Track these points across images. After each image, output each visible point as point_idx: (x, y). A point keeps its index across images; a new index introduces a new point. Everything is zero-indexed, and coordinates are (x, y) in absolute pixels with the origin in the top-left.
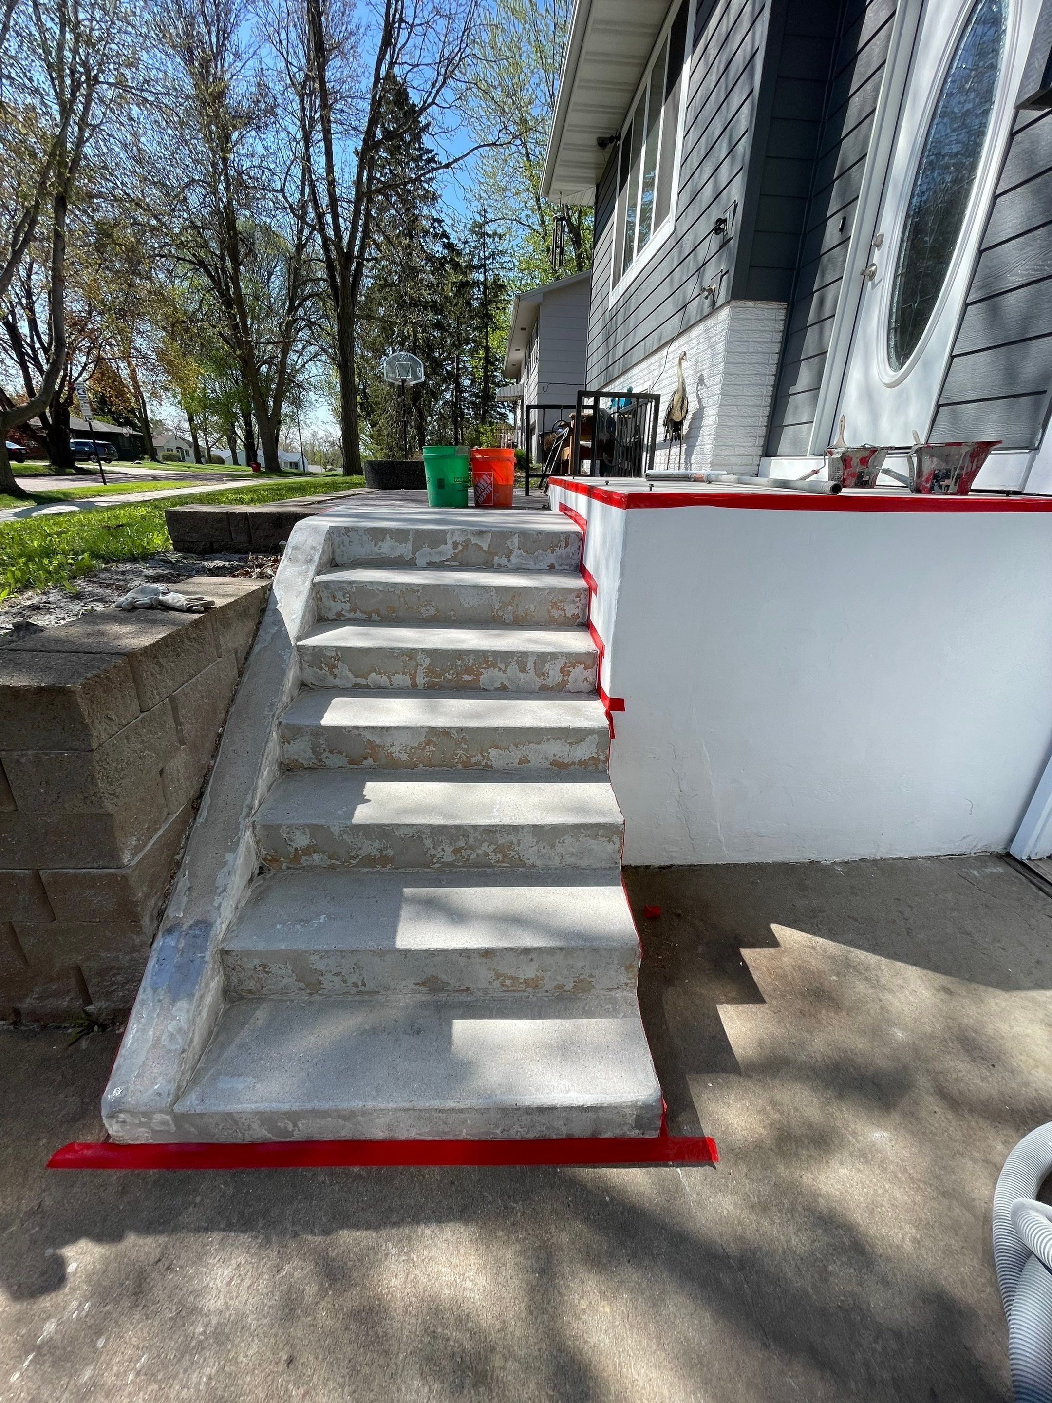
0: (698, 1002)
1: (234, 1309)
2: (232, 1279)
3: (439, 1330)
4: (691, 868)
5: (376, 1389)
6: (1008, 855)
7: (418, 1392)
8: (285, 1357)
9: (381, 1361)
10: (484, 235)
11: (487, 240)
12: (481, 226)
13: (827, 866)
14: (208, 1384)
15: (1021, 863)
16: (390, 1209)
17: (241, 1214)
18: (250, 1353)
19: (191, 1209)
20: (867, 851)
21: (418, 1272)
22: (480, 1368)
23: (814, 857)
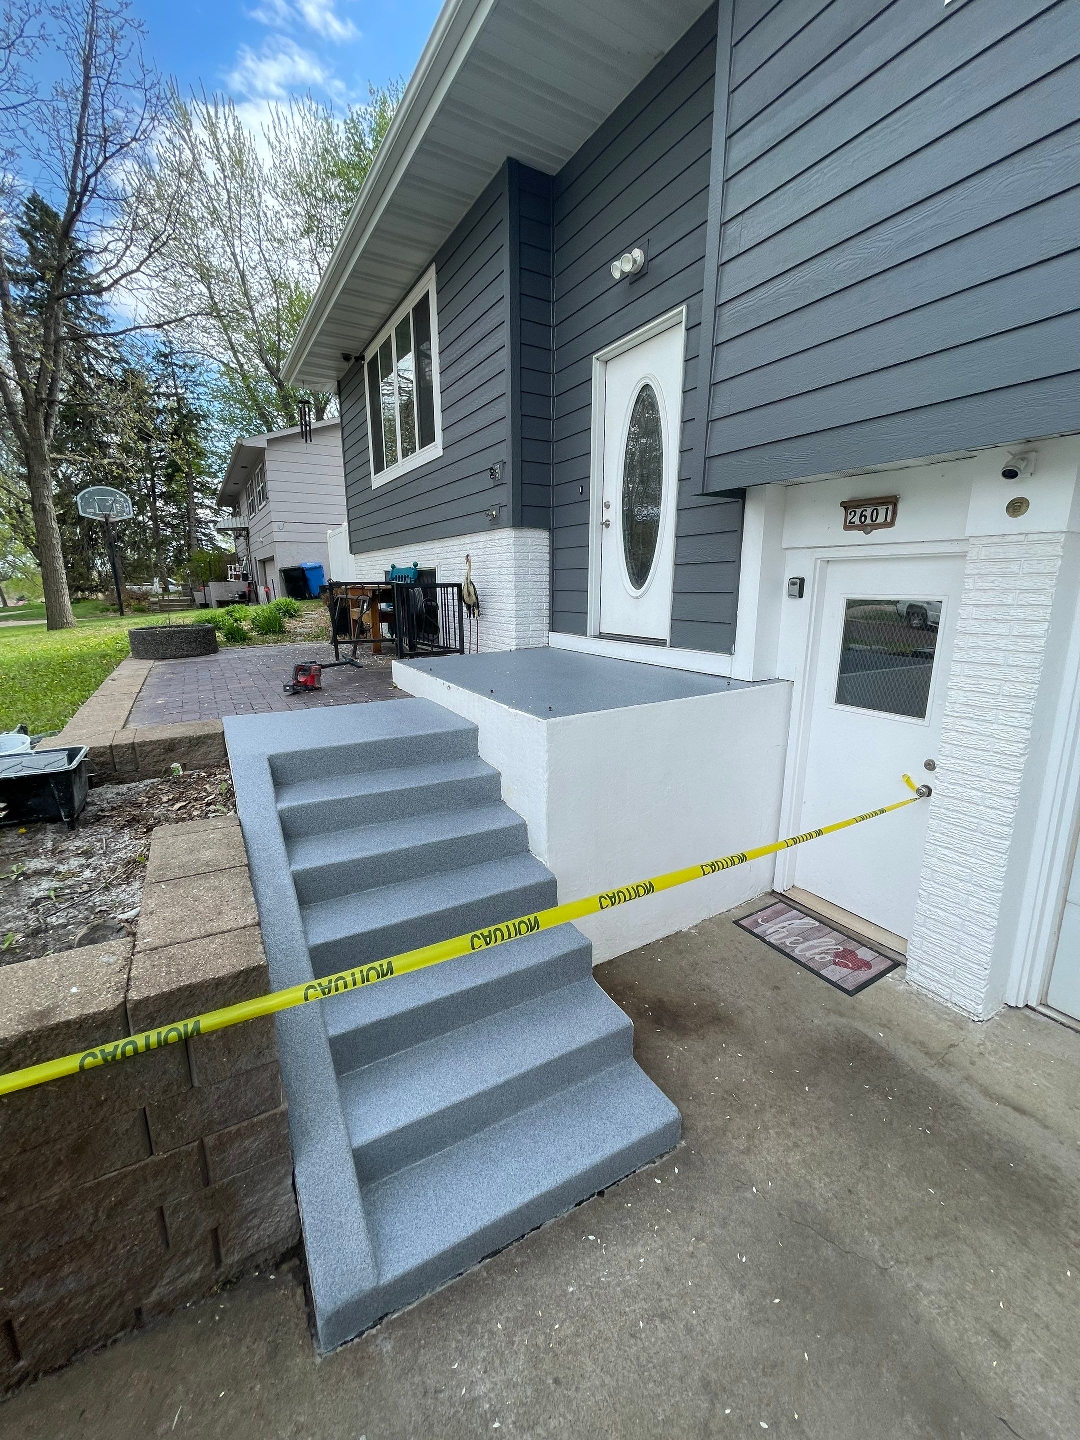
0: (660, 1052)
1: (501, 1381)
2: (486, 1368)
3: (628, 1309)
4: (610, 962)
5: (613, 1360)
6: (774, 892)
7: (636, 1345)
8: (551, 1382)
9: (608, 1346)
10: (172, 364)
11: (177, 370)
12: (166, 356)
13: (687, 932)
14: (516, 1427)
15: (781, 894)
16: (557, 1268)
17: (461, 1332)
18: (529, 1394)
19: (422, 1351)
20: (705, 915)
21: (595, 1290)
22: (659, 1312)
23: (676, 929)
